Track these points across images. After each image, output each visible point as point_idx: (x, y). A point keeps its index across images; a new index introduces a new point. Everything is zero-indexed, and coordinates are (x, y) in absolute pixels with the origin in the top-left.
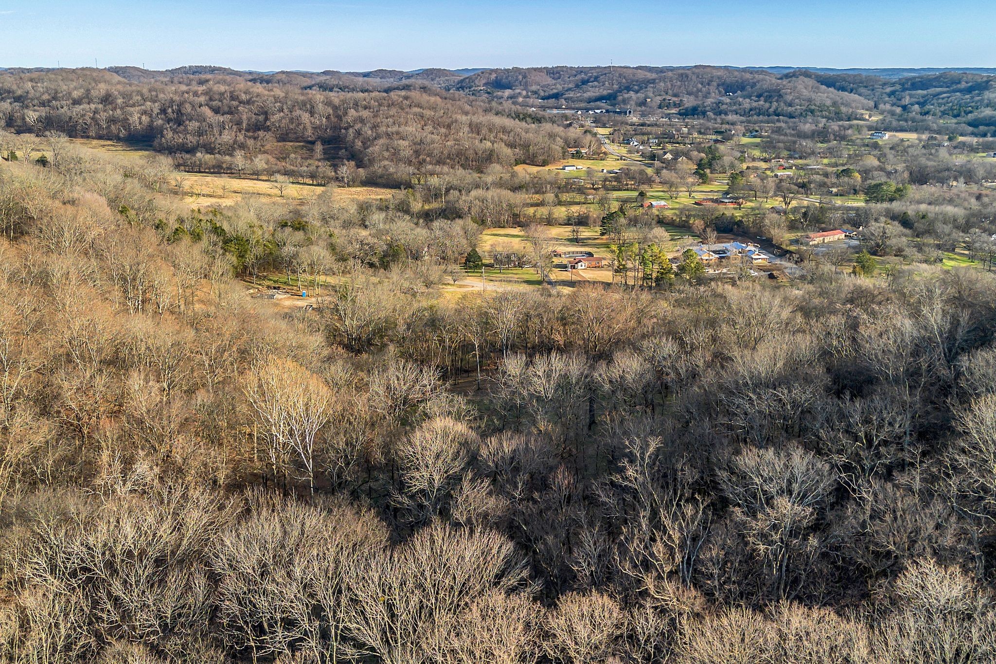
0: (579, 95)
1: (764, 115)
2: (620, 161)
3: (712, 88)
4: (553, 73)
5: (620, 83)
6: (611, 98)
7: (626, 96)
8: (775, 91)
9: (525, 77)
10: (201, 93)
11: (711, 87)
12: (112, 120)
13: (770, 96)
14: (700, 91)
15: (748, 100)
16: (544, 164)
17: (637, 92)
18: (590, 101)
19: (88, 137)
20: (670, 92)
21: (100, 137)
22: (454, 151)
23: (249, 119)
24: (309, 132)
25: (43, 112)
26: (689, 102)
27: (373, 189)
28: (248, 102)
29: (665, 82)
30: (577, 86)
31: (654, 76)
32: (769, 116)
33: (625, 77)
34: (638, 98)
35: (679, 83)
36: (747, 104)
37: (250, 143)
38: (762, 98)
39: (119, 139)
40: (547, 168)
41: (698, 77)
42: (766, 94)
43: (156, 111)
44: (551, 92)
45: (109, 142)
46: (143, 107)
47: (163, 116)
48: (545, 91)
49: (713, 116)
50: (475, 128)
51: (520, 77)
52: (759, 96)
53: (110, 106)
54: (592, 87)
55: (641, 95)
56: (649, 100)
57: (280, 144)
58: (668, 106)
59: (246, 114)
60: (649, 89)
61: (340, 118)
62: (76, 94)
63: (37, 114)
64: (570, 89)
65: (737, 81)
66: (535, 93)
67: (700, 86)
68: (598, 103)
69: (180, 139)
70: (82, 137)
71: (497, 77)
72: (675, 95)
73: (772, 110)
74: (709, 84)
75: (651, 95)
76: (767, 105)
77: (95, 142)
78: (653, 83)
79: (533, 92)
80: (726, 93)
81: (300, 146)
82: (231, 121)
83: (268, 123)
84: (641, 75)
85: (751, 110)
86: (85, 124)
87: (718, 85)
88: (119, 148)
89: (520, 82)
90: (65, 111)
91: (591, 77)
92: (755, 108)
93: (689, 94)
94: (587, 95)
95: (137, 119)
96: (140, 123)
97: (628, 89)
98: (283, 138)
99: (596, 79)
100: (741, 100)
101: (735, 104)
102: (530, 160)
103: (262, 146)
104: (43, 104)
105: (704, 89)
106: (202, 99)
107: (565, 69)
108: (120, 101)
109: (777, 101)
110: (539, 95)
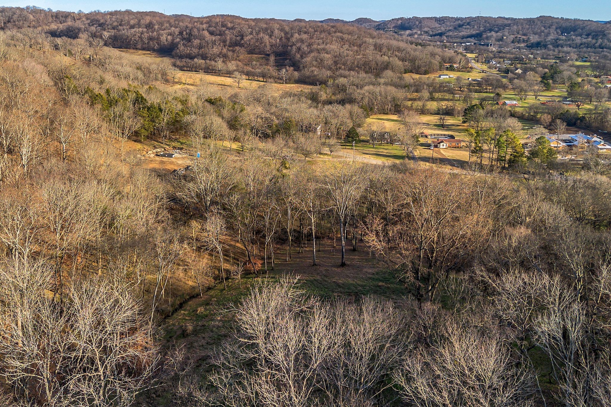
0: (456, 33)
1: (591, 47)
2: (482, 74)
3: (552, 30)
4: (440, 21)
5: (485, 26)
6: (478, 36)
7: (489, 34)
8: (600, 32)
9: (420, 22)
10: (205, 23)
11: (550, 30)
12: (151, 39)
13: (597, 35)
14: (543, 32)
15: (579, 38)
16: (426, 73)
17: (497, 32)
18: (463, 37)
19: (137, 49)
20: (521, 32)
21: (143, 49)
22: (361, 62)
23: (231, 39)
24: (268, 47)
25: (113, 32)
26: (534, 39)
27: (302, 85)
28: (233, 28)
29: (517, 26)
30: (455, 28)
31: (509, 22)
32: (595, 48)
33: (489, 23)
34: (497, 36)
35: (527, 26)
36: (578, 40)
37: (230, 54)
38: (590, 37)
39: (154, 50)
40: (427, 76)
41: (542, 22)
42: (593, 34)
43: (177, 33)
44: (437, 32)
45: (148, 52)
46: (169, 31)
47: (180, 37)
48: (433, 31)
49: (552, 48)
50: (378, 48)
51: (417, 23)
52: (588, 35)
53: (151, 30)
54: (465, 29)
55: (500, 34)
56: (505, 38)
57: (249, 55)
58: (519, 42)
59: (229, 36)
60: (505, 30)
61: (288, 39)
62: (132, 22)
63: (110, 34)
64: (450, 30)
65: (571, 26)
66: (426, 32)
67: (543, 28)
68: (469, 39)
69: (188, 51)
70: (133, 49)
71: (402, 23)
72: (524, 35)
73: (597, 45)
74: (549, 27)
75: (507, 34)
76: (594, 41)
77: (140, 52)
78: (509, 26)
79: (425, 32)
80: (562, 34)
81: (261, 57)
82: (220, 40)
83: (243, 42)
84: (500, 22)
85: (581, 44)
86: (135, 40)
87: (557, 28)
88: (153, 56)
89: (417, 26)
90: (126, 32)
91: (465, 23)
92: (585, 43)
93: (535, 34)
94: (461, 34)
95: (165, 38)
96: (167, 40)
97: (491, 30)
98: (251, 52)
99: (468, 24)
100: (574, 37)
101: (569, 40)
102: (416, 70)
103: (238, 56)
104: (114, 28)
105: (546, 31)
106: (205, 26)
107: (448, 18)
108: (156, 27)
109: (602, 39)
110: (429, 34)
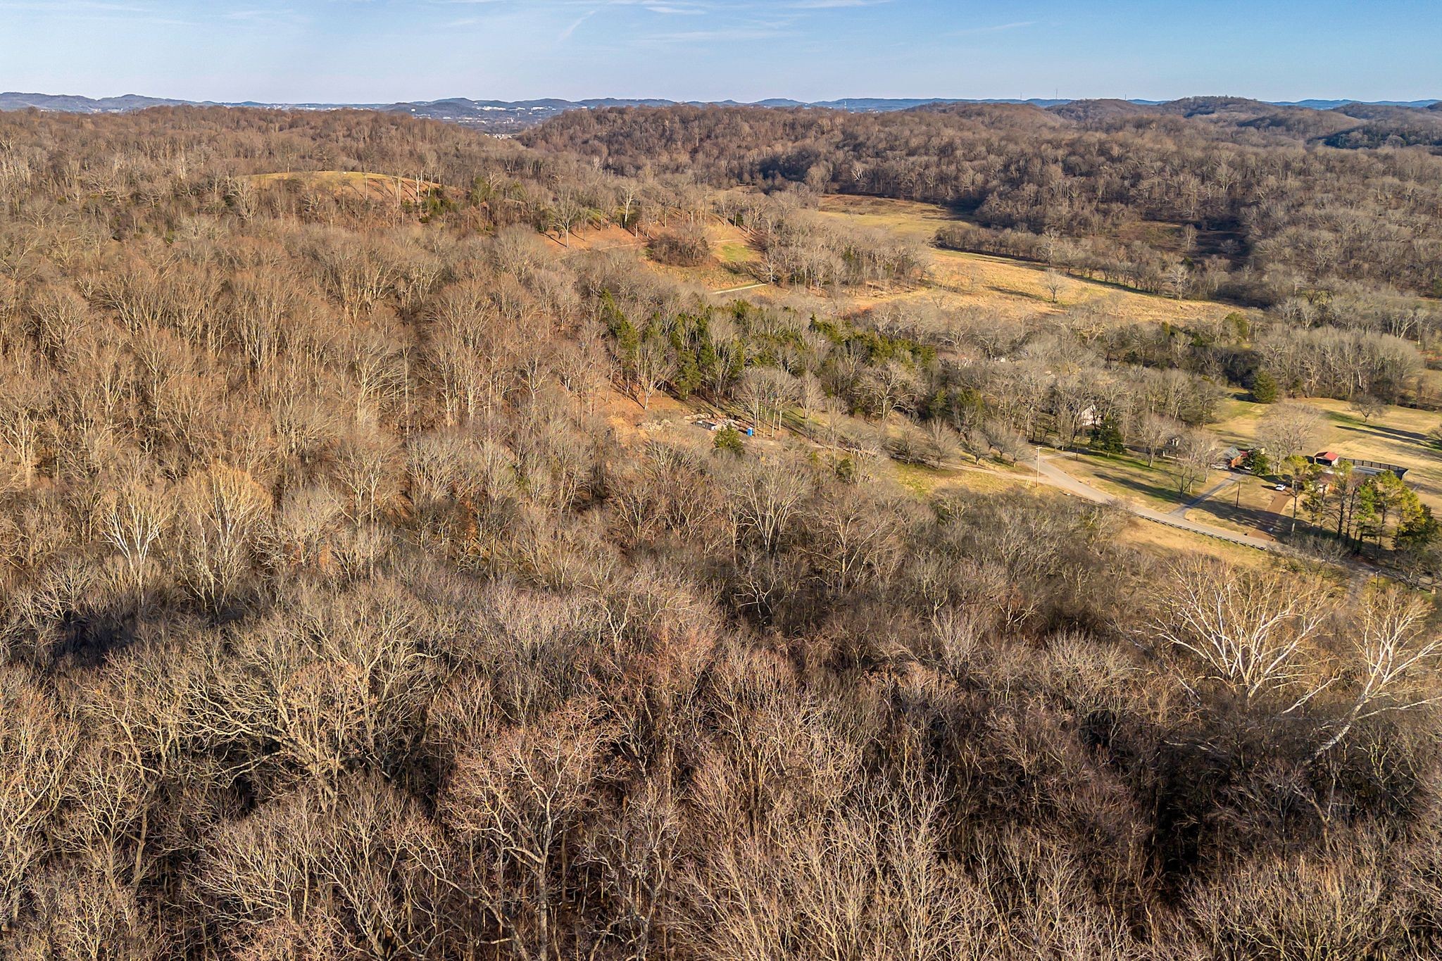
10: (1066, 144)
12: (942, 179)
19: (912, 199)
21: (925, 200)
23: (1108, 185)
24: (1194, 206)
25: (873, 163)
28: (1120, 159)
37: (1096, 219)
39: (945, 203)
43: (998, 167)
45: (933, 207)
46: (985, 162)
47: (1002, 175)
53: (946, 159)
57: (1145, 224)
59: (1108, 176)
61: (1248, 187)
62: (914, 142)
63: (867, 167)
69: (1007, 208)
70: (906, 198)
77: (918, 206)
81: (1171, 229)
82: (1082, 186)
83: (1133, 192)
86: (910, 181)
88: (939, 215)
90: (898, 164)
95: (970, 179)
96: (973, 183)
98: (1151, 216)
103: (1115, 225)
104: (877, 155)
106: (1061, 153)
108: (959, 153)
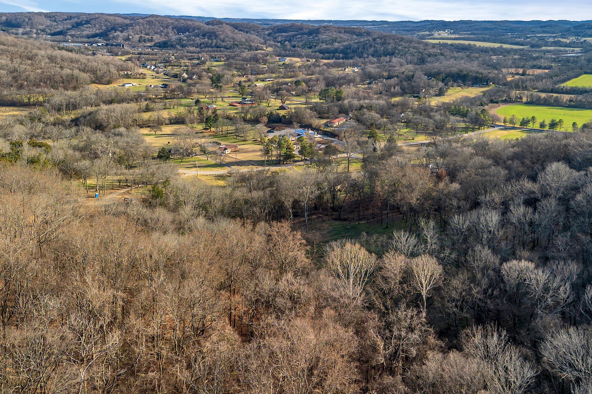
0: (79, 33)
1: (208, 47)
2: (155, 79)
3: (170, 30)
4: (50, 17)
5: (106, 26)
6: (104, 35)
7: (115, 34)
8: (212, 32)
9: (30, 19)
11: (169, 30)
13: (210, 36)
14: (162, 31)
15: (198, 38)
16: (109, 83)
17: (122, 32)
18: (88, 37)
20: (144, 32)
26: (158, 38)
29: (139, 26)
30: (73, 27)
31: (128, 22)
32: (212, 47)
33: (109, 22)
34: (124, 36)
35: (148, 27)
36: (198, 40)
38: (206, 37)
40: (112, 86)
41: (159, 23)
42: (208, 35)
44: (56, 31)
48: (50, 30)
49: (180, 48)
51: (27, 19)
52: (204, 35)
54: (87, 28)
55: (125, 34)
56: (130, 37)
58: (145, 41)
60: (129, 30)
64: (69, 29)
65: (184, 26)
66: (43, 31)
67: (162, 28)
68: (97, 39)
71: (7, 19)
72: (147, 34)
73: (213, 44)
74: (166, 27)
75: (132, 34)
76: (210, 41)
78: (131, 26)
79: (41, 30)
80: (178, 33)
84: (120, 20)
85: (201, 44)
87: (173, 28)
89: (27, 23)
91: (82, 21)
92: (204, 43)
93: (156, 33)
94: (85, 33)
97: (114, 29)
99: (87, 22)
100: (193, 38)
101: (190, 40)
105: (165, 31)
107: (58, 14)
109: (215, 39)
110: (47, 32)
